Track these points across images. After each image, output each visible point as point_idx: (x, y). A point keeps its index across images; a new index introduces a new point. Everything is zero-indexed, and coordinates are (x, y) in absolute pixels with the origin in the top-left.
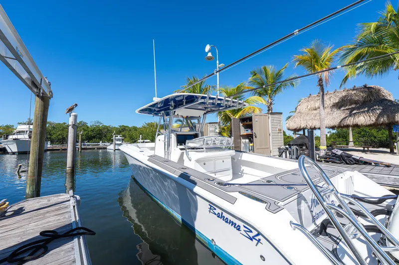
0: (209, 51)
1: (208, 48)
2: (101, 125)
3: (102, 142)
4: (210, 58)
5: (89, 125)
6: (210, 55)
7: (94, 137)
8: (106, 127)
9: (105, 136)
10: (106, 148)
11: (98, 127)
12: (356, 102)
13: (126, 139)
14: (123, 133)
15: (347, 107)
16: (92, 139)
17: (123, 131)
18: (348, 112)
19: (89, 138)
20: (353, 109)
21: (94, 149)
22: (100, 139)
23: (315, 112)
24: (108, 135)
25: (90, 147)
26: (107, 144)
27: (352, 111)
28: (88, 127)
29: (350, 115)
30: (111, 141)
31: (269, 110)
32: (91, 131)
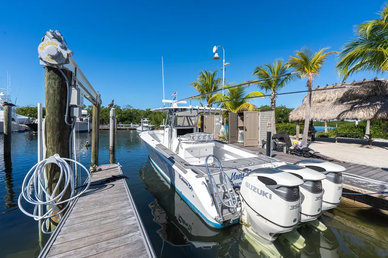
0: (216, 52)
1: (215, 49)
2: (131, 109)
3: (133, 124)
4: (216, 58)
5: (121, 108)
6: (216, 55)
7: (126, 119)
8: (135, 111)
9: (135, 118)
10: (136, 129)
11: (129, 110)
12: (360, 97)
13: (152, 122)
14: (149, 116)
15: (351, 102)
16: (124, 121)
17: (150, 114)
18: (349, 106)
19: (122, 120)
20: (356, 103)
21: (127, 129)
22: (131, 121)
23: (319, 104)
24: (137, 117)
25: (124, 128)
26: (137, 125)
27: (354, 106)
28: (121, 110)
29: (351, 110)
30: (139, 122)
31: (272, 103)
32: (124, 113)
